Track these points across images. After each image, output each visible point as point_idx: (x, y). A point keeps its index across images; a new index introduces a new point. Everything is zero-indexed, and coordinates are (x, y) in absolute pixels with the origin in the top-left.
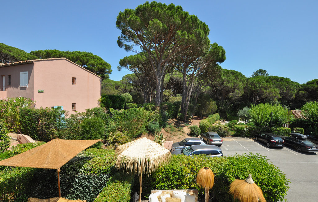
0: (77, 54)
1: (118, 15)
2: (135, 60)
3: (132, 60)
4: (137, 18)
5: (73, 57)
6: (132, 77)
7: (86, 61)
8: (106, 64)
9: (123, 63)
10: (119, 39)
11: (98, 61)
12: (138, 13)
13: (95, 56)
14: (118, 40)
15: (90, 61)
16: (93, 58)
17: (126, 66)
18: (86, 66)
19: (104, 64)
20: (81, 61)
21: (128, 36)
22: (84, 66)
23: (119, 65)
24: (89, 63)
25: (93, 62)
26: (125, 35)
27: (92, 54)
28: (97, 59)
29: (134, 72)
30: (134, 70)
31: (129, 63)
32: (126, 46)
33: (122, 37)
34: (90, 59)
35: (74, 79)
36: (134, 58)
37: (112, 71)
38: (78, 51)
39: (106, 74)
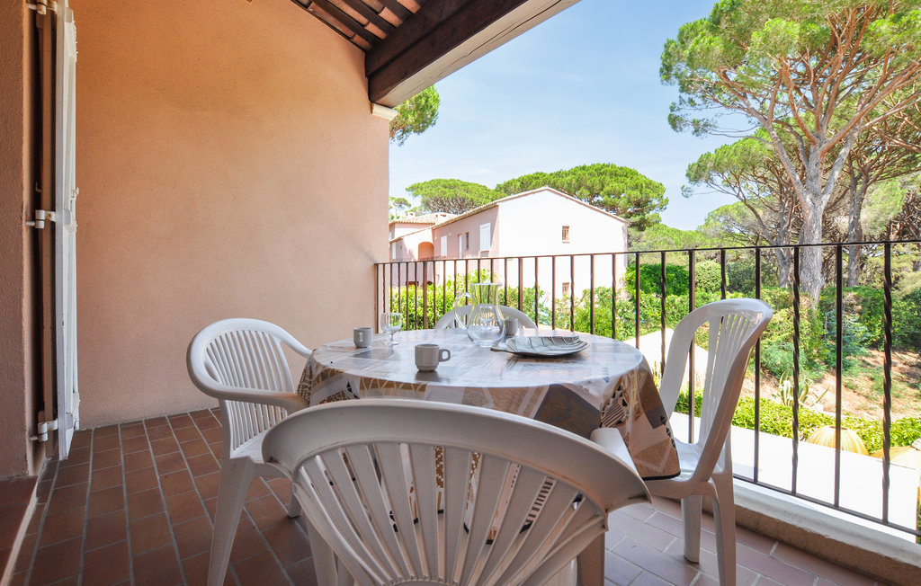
0: (580, 172)
1: (662, 49)
2: (735, 158)
3: (726, 160)
4: (710, 42)
5: (571, 180)
6: (735, 214)
7: (598, 187)
8: (649, 185)
9: (698, 173)
10: (672, 110)
11: (628, 180)
12: (718, 22)
13: (621, 169)
14: (670, 115)
15: (608, 185)
16: (616, 175)
17: (709, 180)
18: (600, 198)
19: (644, 185)
20: (589, 188)
21: (700, 94)
22: (596, 199)
23: (686, 182)
24: (607, 188)
25: (615, 184)
26: (689, 94)
27: (613, 166)
28: (626, 176)
29: (738, 196)
30: (737, 190)
31: (718, 168)
32: (695, 123)
33: (682, 101)
34: (608, 178)
35: (565, 230)
36: (732, 152)
37: (667, 201)
38: (582, 165)
39: (651, 213)
